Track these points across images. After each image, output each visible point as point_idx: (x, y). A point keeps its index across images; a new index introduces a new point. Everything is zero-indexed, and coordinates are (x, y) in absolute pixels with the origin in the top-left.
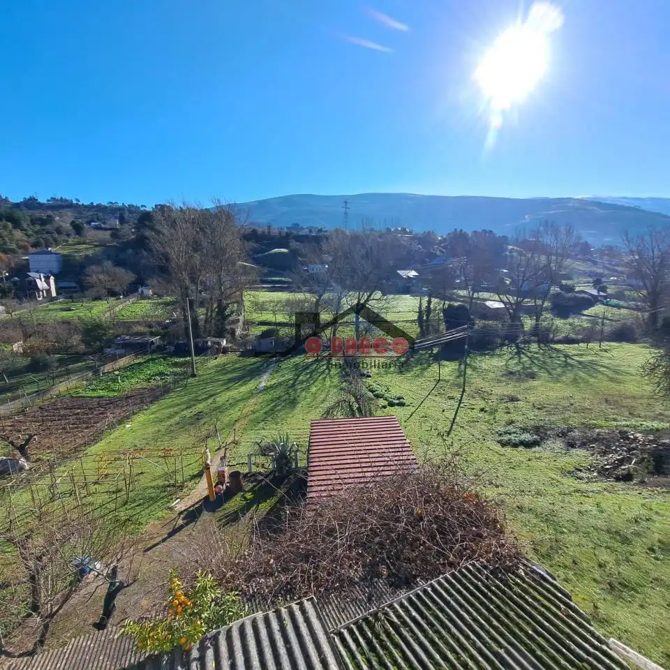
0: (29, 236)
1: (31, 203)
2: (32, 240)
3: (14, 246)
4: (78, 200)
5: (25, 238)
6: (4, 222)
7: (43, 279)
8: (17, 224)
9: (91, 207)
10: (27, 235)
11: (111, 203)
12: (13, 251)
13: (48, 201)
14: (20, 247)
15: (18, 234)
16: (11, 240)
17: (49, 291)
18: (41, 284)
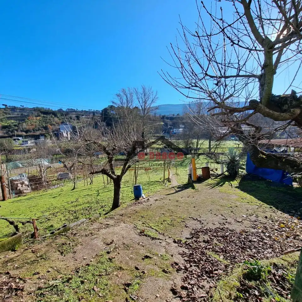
0: (60, 120)
1: (60, 111)
2: (61, 121)
3: (54, 123)
4: (77, 109)
5: (59, 121)
6: (51, 115)
7: (66, 133)
8: (56, 115)
9: (82, 111)
10: (59, 119)
11: (89, 110)
12: (54, 125)
13: (66, 110)
14: (56, 123)
15: (56, 119)
16: (54, 121)
17: (67, 138)
18: (65, 135)
